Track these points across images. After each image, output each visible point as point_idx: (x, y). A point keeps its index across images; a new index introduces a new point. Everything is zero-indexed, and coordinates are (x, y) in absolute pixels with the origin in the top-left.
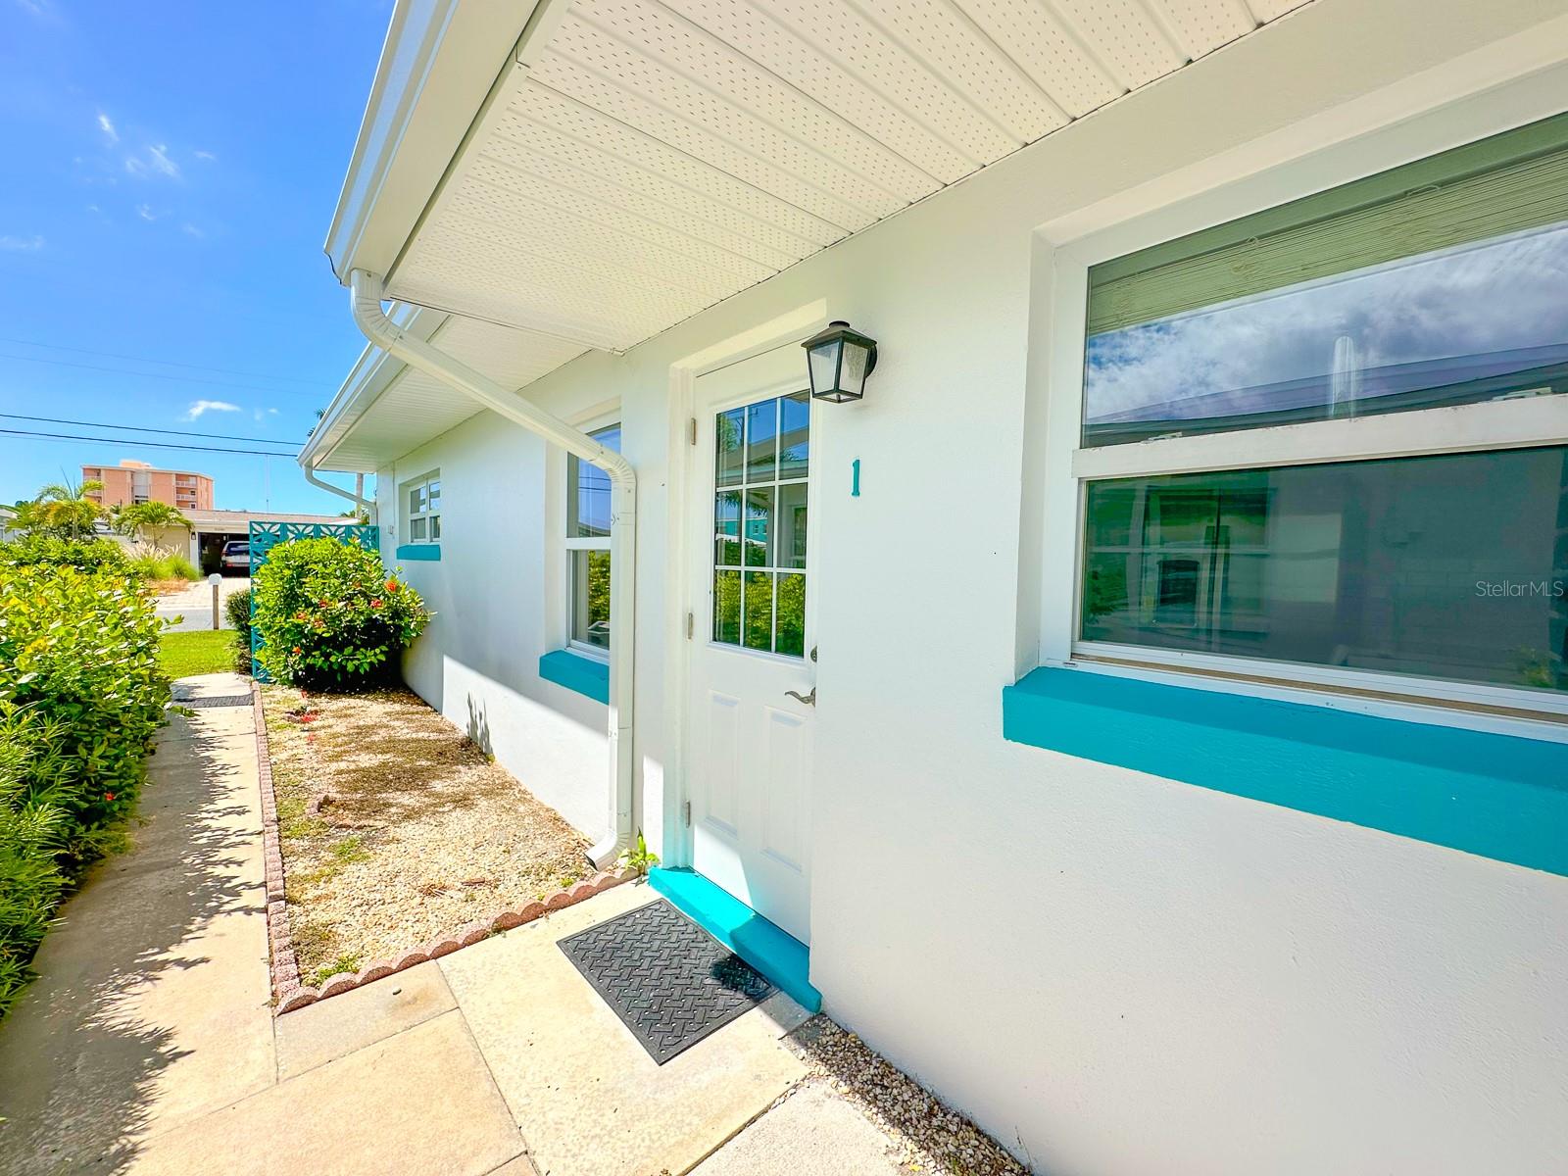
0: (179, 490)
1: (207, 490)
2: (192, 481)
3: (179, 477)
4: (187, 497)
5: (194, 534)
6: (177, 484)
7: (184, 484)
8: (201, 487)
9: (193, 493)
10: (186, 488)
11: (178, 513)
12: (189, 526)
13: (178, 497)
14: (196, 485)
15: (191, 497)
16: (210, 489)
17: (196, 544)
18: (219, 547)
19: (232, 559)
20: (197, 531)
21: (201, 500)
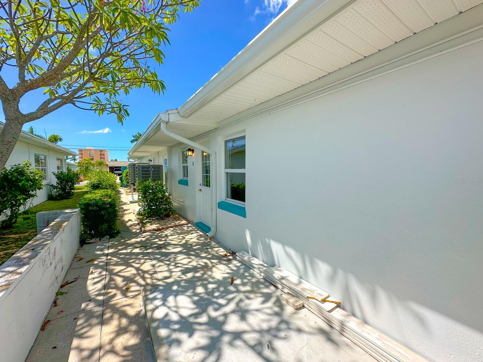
0: (100, 155)
2: (103, 152)
3: (100, 151)
4: (102, 156)
6: (100, 153)
8: (105, 154)
9: (104, 155)
11: (105, 162)
12: (107, 165)
17: (108, 169)
18: (113, 169)
19: (116, 172)
20: (109, 166)
21: (106, 157)
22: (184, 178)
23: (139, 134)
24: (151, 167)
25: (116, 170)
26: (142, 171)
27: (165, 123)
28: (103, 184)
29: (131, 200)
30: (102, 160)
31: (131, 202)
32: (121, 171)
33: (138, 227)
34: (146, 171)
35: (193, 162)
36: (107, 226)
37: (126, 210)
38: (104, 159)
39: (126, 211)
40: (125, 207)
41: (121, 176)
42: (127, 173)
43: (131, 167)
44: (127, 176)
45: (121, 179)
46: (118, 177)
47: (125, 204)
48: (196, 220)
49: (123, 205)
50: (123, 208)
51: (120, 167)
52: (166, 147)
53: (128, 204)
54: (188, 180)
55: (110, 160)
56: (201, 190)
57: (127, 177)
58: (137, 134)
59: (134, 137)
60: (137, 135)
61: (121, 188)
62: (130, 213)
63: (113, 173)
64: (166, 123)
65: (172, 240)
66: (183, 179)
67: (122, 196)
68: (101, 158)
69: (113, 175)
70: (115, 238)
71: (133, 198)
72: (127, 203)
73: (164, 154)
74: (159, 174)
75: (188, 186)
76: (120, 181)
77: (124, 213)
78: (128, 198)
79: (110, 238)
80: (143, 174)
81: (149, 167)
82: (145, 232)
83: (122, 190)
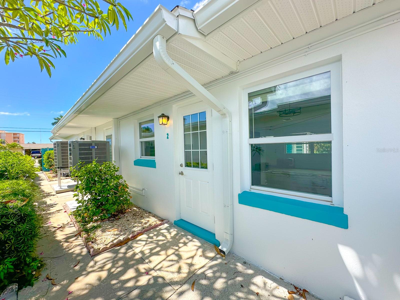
0: (14, 138)
1: (22, 137)
2: (18, 135)
3: (14, 134)
4: (16, 139)
6: (14, 136)
7: (16, 136)
8: (21, 137)
10: (16, 137)
11: (19, 145)
12: (22, 148)
15: (18, 139)
16: (23, 137)
17: (24, 152)
18: (29, 152)
19: (33, 155)
20: (24, 149)
21: (21, 140)
22: (142, 157)
24: (94, 144)
25: (33, 153)
26: (80, 150)
27: (165, 39)
28: (11, 171)
29: (58, 189)
30: (17, 143)
31: (58, 192)
32: (40, 154)
33: (80, 241)
34: (85, 149)
35: (168, 134)
36: (13, 264)
37: (52, 206)
38: (18, 142)
39: (51, 209)
40: (48, 201)
41: (40, 159)
42: (50, 154)
43: (58, 146)
44: (48, 158)
45: (40, 162)
46: (37, 160)
47: (48, 195)
48: (173, 218)
49: (45, 197)
50: (45, 203)
51: (39, 149)
52: (112, 119)
53: (54, 195)
54: (155, 160)
55: (25, 143)
56: (182, 173)
57: (50, 159)
59: (55, 119)
61: (41, 172)
62: (58, 211)
63: (29, 155)
64: (167, 41)
65: (159, 270)
66: (141, 159)
67: (43, 183)
68: (14, 141)
69: (29, 158)
70: (32, 285)
71: (61, 186)
72: (52, 194)
73: (105, 129)
74: (105, 153)
75: (155, 168)
76: (39, 165)
77: (48, 212)
78: (52, 186)
79: (20, 288)
80: (80, 154)
81: (91, 144)
82: (98, 252)
83: (42, 175)
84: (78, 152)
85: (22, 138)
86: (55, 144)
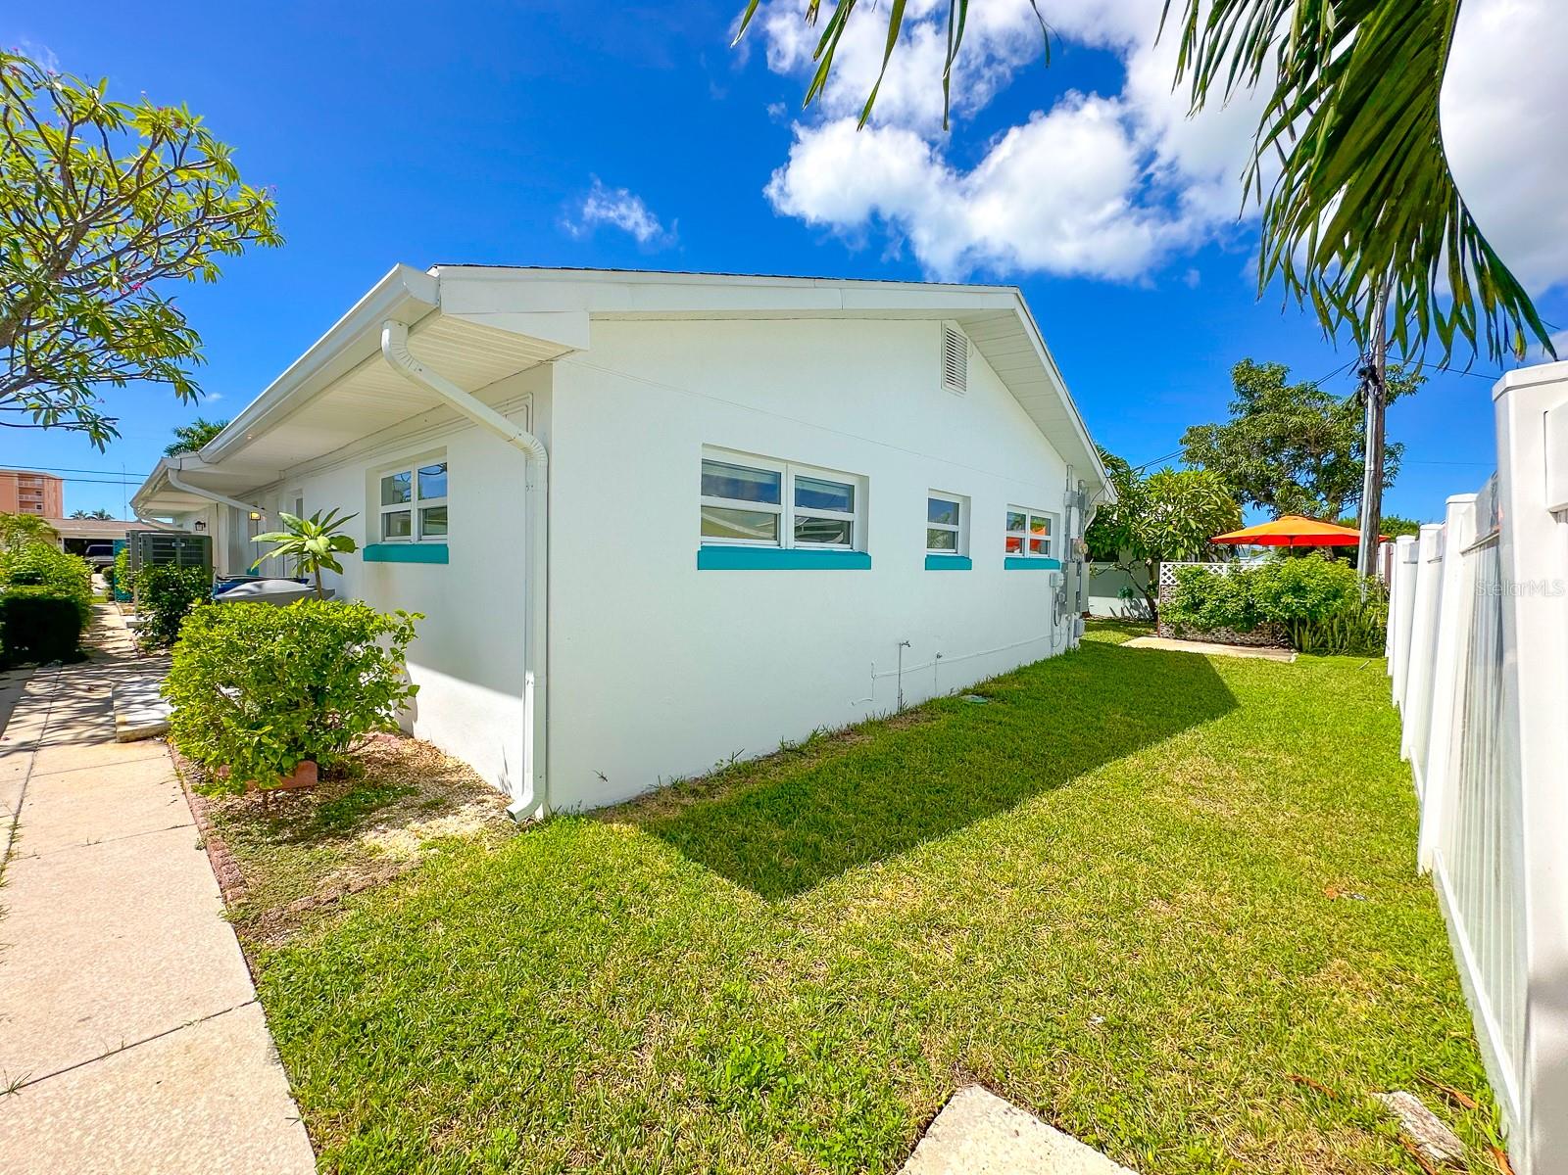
0: (22, 491)
1: (55, 491)
2: (38, 481)
3: (22, 477)
4: (30, 497)
5: (60, 539)
6: (20, 484)
7: (29, 484)
8: (49, 486)
9: (39, 493)
10: (30, 488)
11: (44, 521)
12: (55, 533)
13: (20, 498)
14: (43, 485)
15: (36, 498)
16: (58, 490)
17: (62, 546)
18: (76, 546)
20: (62, 537)
21: (48, 500)
23: (201, 427)
24: (179, 540)
26: (155, 547)
30: (32, 512)
34: (163, 547)
38: (39, 507)
41: (108, 570)
45: (109, 578)
51: (111, 542)
55: (66, 515)
58: (193, 426)
59: (182, 435)
60: (195, 428)
61: (111, 603)
63: (79, 556)
68: (23, 504)
69: (76, 563)
76: (105, 585)
79: (64, 663)
81: (174, 540)
84: (151, 551)
85: (51, 492)
86: (128, 535)
